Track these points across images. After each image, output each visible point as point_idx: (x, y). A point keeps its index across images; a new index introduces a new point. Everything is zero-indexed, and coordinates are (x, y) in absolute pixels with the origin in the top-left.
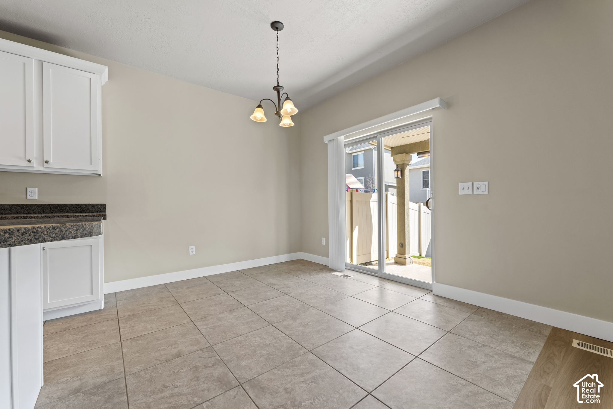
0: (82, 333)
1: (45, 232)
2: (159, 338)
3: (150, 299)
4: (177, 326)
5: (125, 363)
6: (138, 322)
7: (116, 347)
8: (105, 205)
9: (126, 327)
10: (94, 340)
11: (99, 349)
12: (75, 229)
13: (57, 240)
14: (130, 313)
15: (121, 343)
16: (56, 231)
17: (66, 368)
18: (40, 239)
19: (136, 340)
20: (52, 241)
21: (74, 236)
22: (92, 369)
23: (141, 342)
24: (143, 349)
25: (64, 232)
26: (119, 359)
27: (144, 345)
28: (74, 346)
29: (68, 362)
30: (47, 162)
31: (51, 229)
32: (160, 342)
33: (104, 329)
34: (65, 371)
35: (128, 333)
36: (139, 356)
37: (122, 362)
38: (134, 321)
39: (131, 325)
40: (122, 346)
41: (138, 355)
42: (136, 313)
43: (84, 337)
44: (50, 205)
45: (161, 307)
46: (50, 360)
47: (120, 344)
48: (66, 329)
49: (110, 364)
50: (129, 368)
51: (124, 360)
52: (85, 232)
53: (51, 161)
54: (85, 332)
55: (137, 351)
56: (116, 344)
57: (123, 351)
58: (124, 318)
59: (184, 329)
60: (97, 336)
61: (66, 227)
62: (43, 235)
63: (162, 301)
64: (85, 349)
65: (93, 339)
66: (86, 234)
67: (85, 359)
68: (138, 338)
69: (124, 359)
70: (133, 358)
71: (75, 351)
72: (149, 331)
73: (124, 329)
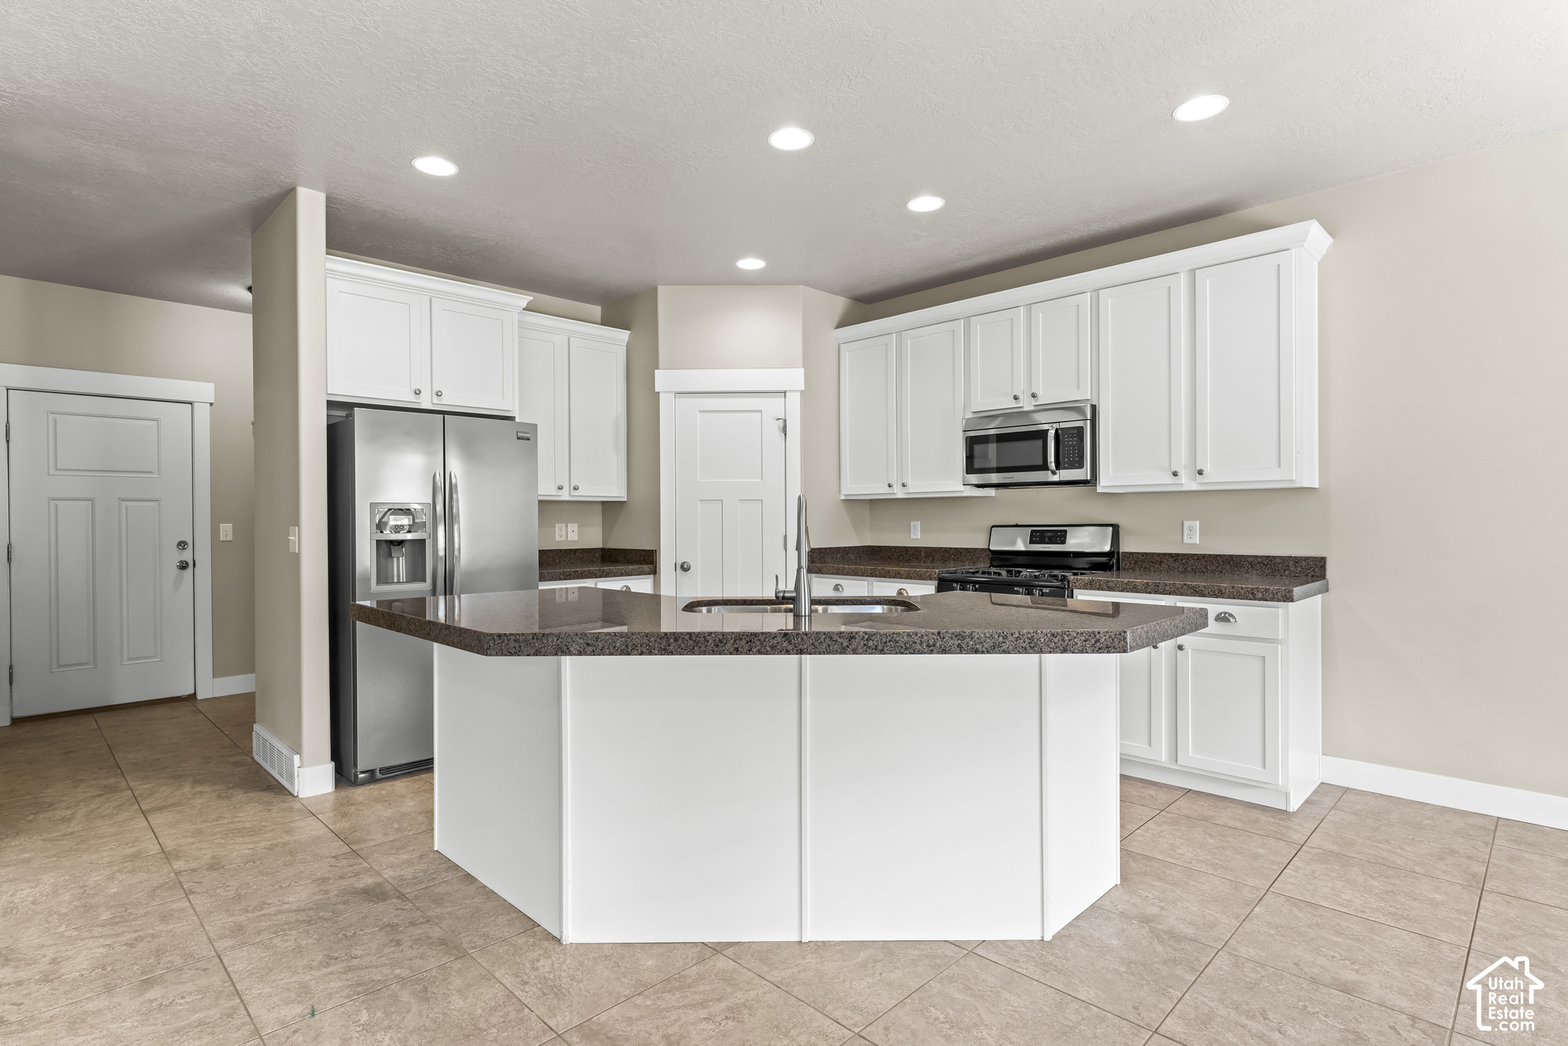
0: (1222, 840)
1: (1042, 640)
2: (1343, 932)
3: (1416, 839)
4: (1412, 935)
5: (1240, 930)
6: (1334, 875)
7: (1250, 895)
8: (1323, 560)
9: (1300, 871)
10: (1229, 862)
11: (1223, 880)
12: (1083, 638)
13: (1057, 652)
14: (1336, 848)
15: (1265, 895)
16: (1056, 640)
17: (1160, 879)
18: (1036, 649)
19: (1295, 906)
20: (1050, 652)
21: (1081, 649)
22: (1188, 905)
23: (1300, 915)
24: (1291, 929)
25: (1067, 642)
26: (1237, 917)
27: (1300, 924)
28: (1194, 853)
29: (1168, 872)
30: (1200, 472)
31: (1049, 635)
32: (1339, 940)
33: (1261, 851)
34: (1155, 883)
35: (1294, 884)
36: (1271, 936)
37: (1238, 925)
38: (1327, 868)
39: (1314, 871)
40: (1261, 900)
41: (1272, 932)
42: (1348, 854)
43: (1217, 848)
44: (1217, 556)
45: (1422, 871)
46: (1150, 855)
47: (1262, 895)
48: (1204, 819)
49: (1217, 915)
50: (1238, 942)
51: (1243, 925)
52: (1098, 645)
53: (1207, 470)
54: (1228, 839)
55: (1277, 926)
56: (1255, 891)
57: (1256, 909)
58: (1315, 851)
59: (1423, 952)
60: (1239, 857)
61: (1069, 635)
62: (1039, 643)
63: (1441, 859)
64: (1204, 868)
65: (1229, 859)
66: (1100, 649)
67: (1192, 883)
68: (1303, 905)
69: (1245, 922)
70: (1258, 932)
71: (1189, 863)
72: (1339, 905)
73: (1293, 873)
